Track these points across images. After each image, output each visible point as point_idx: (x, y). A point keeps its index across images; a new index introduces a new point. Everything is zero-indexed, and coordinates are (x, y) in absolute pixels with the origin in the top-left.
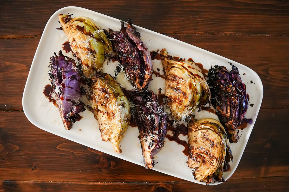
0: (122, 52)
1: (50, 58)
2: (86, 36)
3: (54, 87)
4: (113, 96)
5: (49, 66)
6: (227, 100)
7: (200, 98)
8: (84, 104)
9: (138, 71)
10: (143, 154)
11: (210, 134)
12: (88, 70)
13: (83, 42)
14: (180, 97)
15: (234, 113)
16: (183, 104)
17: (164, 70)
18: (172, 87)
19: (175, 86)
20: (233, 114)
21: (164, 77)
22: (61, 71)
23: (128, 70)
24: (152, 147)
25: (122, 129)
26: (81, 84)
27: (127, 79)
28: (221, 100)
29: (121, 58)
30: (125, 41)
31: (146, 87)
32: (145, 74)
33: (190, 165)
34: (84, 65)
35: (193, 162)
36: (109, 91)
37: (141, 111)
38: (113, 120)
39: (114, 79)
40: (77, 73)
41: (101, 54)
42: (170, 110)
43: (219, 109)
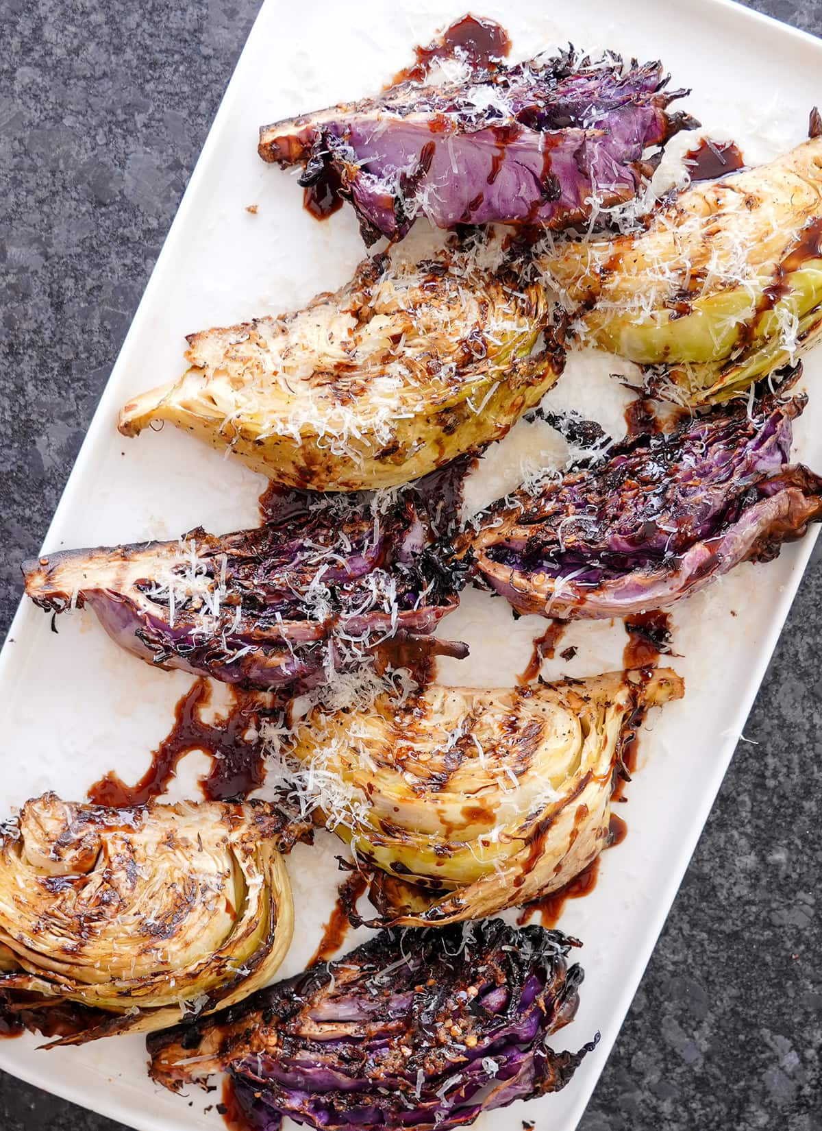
0: (680, 459)
1: (655, 66)
2: (773, 269)
3: (501, 79)
4: (443, 402)
5: (613, 55)
6: (390, 1020)
7: (411, 873)
8: (402, 237)
9: (573, 538)
10: (102, 549)
11: (215, 919)
12: (587, 271)
13: (740, 251)
14: (422, 757)
15: (320, 1057)
16: (385, 774)
17: (568, 681)
18: (474, 721)
19: (484, 737)
20: (312, 1051)
21: (530, 682)
22: (590, 124)
23: (578, 483)
24: (149, 597)
25: (260, 443)
26: (510, 230)
27: (528, 479)
28: (396, 987)
29: (643, 450)
30: (735, 478)
31: (480, 580)
32: (554, 574)
33: (37, 807)
34: (612, 250)
35: (53, 827)
36: (474, 380)
37: (348, 543)
38: (310, 393)
39: (529, 407)
40: (573, 212)
41: (667, 348)
42: (350, 705)
43: (344, 977)
